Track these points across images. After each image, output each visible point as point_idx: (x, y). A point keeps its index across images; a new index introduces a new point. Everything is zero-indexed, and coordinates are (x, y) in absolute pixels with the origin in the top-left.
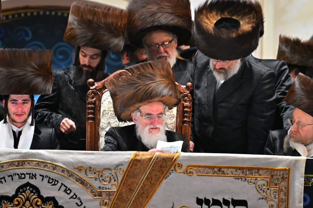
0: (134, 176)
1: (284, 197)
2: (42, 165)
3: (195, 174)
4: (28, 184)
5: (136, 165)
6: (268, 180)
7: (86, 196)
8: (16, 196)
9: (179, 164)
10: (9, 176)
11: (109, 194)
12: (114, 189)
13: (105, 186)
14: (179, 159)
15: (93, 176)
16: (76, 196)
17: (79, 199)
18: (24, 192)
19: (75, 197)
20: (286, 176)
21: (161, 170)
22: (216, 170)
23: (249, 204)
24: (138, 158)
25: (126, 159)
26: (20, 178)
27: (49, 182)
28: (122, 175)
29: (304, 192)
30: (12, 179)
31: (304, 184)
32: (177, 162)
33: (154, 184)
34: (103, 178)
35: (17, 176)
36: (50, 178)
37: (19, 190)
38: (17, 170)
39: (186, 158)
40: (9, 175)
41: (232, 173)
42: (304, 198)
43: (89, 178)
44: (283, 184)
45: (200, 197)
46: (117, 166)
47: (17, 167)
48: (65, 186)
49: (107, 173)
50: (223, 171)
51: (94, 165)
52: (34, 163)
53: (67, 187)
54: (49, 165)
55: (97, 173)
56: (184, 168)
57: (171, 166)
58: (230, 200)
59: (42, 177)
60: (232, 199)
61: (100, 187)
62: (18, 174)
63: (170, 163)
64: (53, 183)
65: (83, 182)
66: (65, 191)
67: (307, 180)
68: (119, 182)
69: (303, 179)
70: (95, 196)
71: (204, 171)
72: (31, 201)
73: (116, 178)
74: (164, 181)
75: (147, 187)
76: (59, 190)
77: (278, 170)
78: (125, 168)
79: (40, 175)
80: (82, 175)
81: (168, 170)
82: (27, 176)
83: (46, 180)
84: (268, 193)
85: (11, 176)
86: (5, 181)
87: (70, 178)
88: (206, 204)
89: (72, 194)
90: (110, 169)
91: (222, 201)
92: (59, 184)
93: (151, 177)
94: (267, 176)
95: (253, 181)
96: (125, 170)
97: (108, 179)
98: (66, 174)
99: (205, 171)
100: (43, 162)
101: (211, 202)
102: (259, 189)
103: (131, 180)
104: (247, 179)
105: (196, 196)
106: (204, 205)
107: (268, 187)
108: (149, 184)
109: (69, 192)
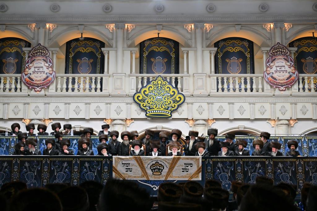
1: (198, 163)
6: (196, 160)
12: (171, 162)
13: (169, 162)
15: (167, 160)
19: (165, 164)
20: (199, 159)
29: (202, 162)
32: (181, 158)
34: (169, 160)
40: (154, 160)
41: (190, 159)
44: (198, 161)
45: (185, 163)
46: (171, 158)
50: (188, 159)
51: (168, 158)
52: (158, 158)
53: (163, 162)
54: (160, 159)
58: (190, 164)
59: (159, 161)
64: (161, 161)
69: (201, 160)
77: (197, 158)
81: (179, 159)
82: (157, 160)
84: (196, 162)
91: (188, 164)
96: (173, 159)
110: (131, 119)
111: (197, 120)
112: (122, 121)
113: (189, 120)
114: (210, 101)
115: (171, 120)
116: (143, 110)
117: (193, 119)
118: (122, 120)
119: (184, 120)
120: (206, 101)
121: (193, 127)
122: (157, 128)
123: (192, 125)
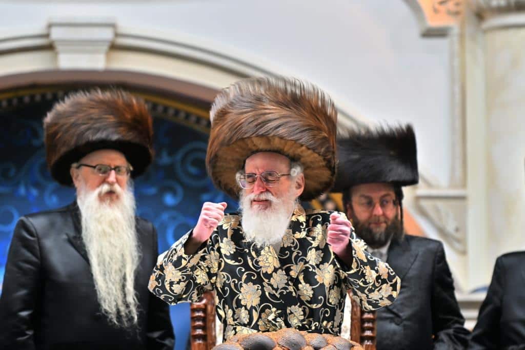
121: (456, 30)
122: (49, 47)
123: (450, 13)
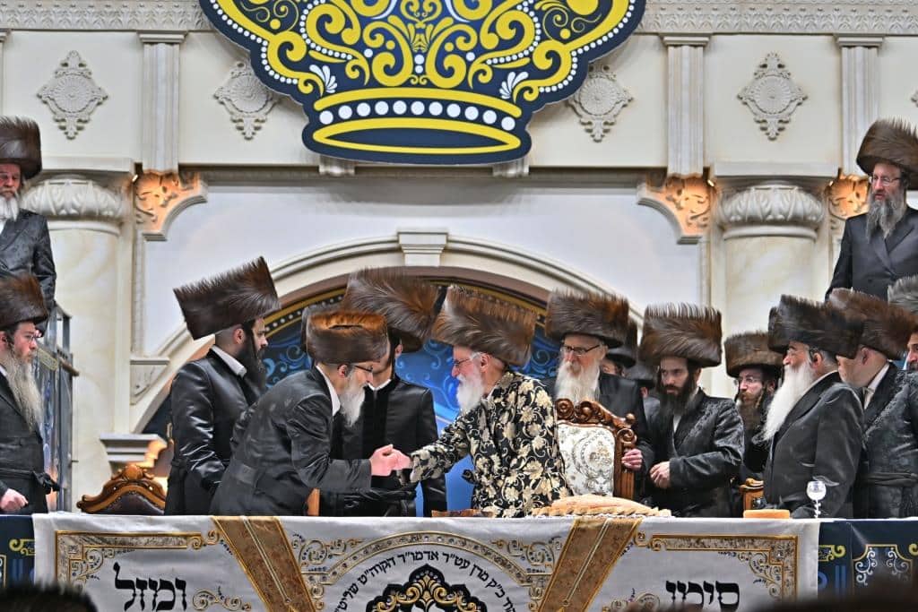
0: (577, 552)
1: (790, 578)
2: (447, 539)
3: (663, 548)
4: (427, 567)
5: (580, 536)
6: (767, 553)
7: (509, 583)
8: (409, 584)
9: (640, 534)
10: (399, 556)
11: (542, 578)
12: (550, 571)
13: (536, 568)
14: (641, 526)
15: (520, 553)
16: (496, 583)
17: (500, 586)
18: (422, 578)
19: (493, 584)
20: (792, 548)
21: (615, 543)
22: (693, 541)
23: (741, 589)
24: (583, 526)
25: (566, 528)
26: (415, 558)
27: (456, 564)
28: (560, 552)
29: (819, 570)
30: (404, 561)
31: (819, 558)
32: (638, 531)
33: (606, 563)
34: (534, 556)
35: (411, 556)
36: (457, 558)
37: (415, 576)
38: (411, 548)
39: (651, 526)
40: (400, 554)
41: (716, 545)
42: (819, 579)
43: (513, 557)
44: (790, 559)
45: (671, 581)
46: (553, 539)
47: (411, 542)
48: (479, 569)
49: (538, 549)
50: (703, 543)
51: (521, 537)
52: (435, 536)
53: (481, 570)
54: (456, 540)
55: (525, 550)
56: (648, 540)
57: (629, 537)
58: (714, 584)
59: (445, 557)
60: (717, 583)
61: (528, 569)
62: (412, 554)
63: (627, 533)
64: (462, 565)
65: (504, 563)
66: (480, 576)
67: (822, 552)
68: (556, 560)
69: (817, 552)
70: (522, 582)
71: (675, 543)
72: (432, 590)
73: (551, 556)
74: (620, 559)
75: (595, 568)
76: (471, 575)
77: (780, 539)
78: (563, 541)
79: (444, 554)
80: (503, 553)
81: (625, 543)
82: (425, 556)
83: (452, 560)
84: (768, 574)
85: (402, 556)
86: (395, 564)
87: (487, 557)
88: (680, 591)
89: (489, 580)
90: (543, 544)
91: (702, 586)
92: (471, 567)
93: (601, 553)
94: (766, 547)
95: (746, 557)
96: (563, 545)
97: (539, 558)
98: (479, 551)
99: (678, 544)
100: (447, 535)
101: (687, 588)
102: (756, 567)
103: (572, 558)
104: (737, 553)
105: (666, 579)
106: (677, 592)
107: (768, 564)
108: (598, 563)
109: (484, 577)
110: (182, 168)
111: (742, 184)
112: (98, 189)
113: (676, 179)
114: (854, 25)
115: (519, 179)
116: (280, 94)
117: (706, 171)
118: (103, 179)
119: (634, 185)
120: (820, 24)
121: (704, 239)
122: (399, 250)
123: (699, 226)
